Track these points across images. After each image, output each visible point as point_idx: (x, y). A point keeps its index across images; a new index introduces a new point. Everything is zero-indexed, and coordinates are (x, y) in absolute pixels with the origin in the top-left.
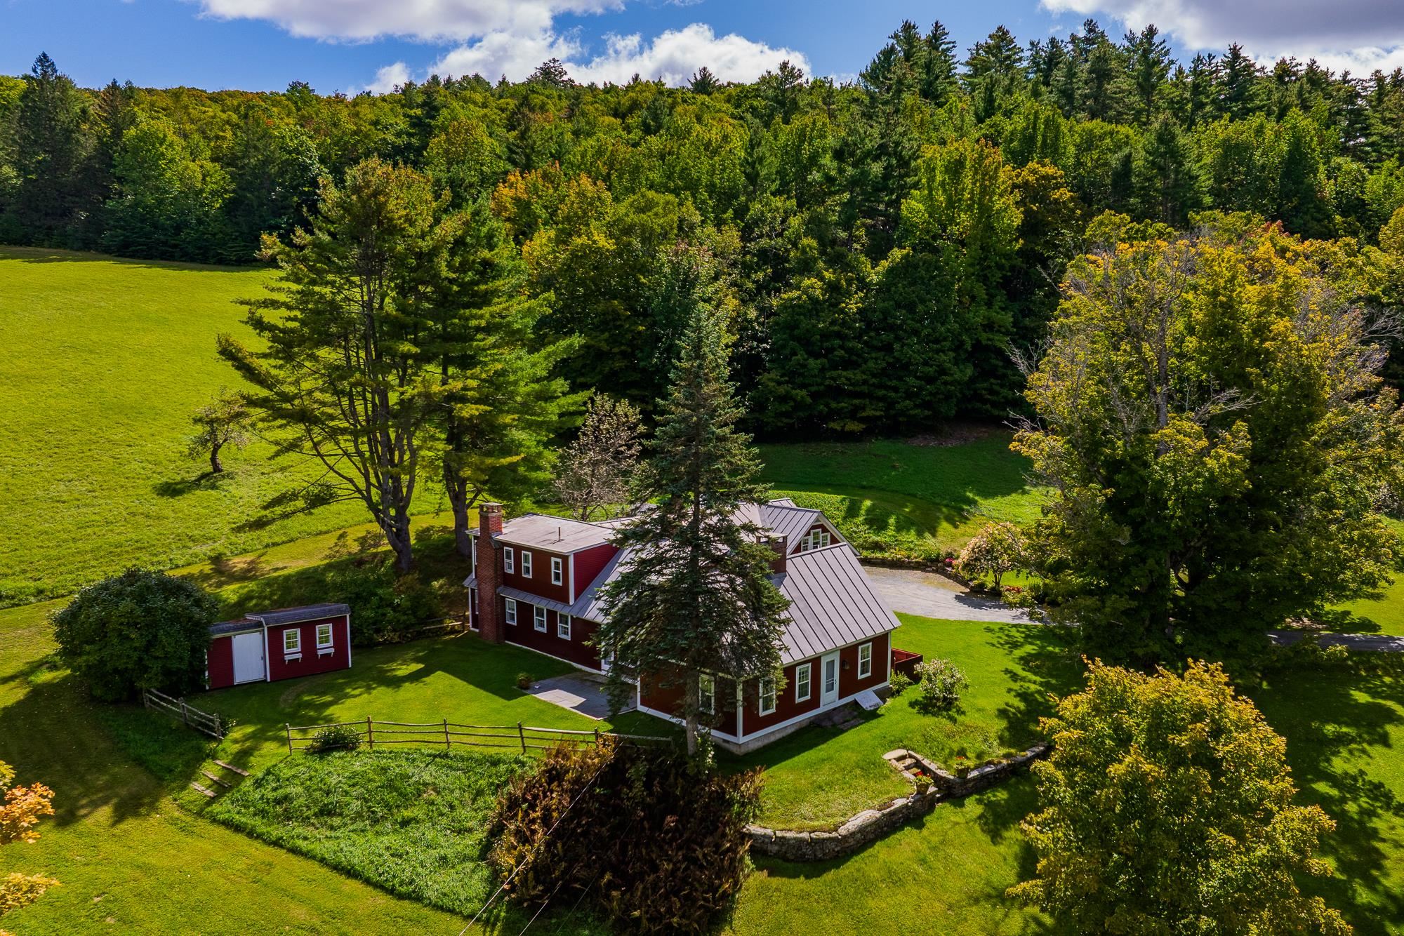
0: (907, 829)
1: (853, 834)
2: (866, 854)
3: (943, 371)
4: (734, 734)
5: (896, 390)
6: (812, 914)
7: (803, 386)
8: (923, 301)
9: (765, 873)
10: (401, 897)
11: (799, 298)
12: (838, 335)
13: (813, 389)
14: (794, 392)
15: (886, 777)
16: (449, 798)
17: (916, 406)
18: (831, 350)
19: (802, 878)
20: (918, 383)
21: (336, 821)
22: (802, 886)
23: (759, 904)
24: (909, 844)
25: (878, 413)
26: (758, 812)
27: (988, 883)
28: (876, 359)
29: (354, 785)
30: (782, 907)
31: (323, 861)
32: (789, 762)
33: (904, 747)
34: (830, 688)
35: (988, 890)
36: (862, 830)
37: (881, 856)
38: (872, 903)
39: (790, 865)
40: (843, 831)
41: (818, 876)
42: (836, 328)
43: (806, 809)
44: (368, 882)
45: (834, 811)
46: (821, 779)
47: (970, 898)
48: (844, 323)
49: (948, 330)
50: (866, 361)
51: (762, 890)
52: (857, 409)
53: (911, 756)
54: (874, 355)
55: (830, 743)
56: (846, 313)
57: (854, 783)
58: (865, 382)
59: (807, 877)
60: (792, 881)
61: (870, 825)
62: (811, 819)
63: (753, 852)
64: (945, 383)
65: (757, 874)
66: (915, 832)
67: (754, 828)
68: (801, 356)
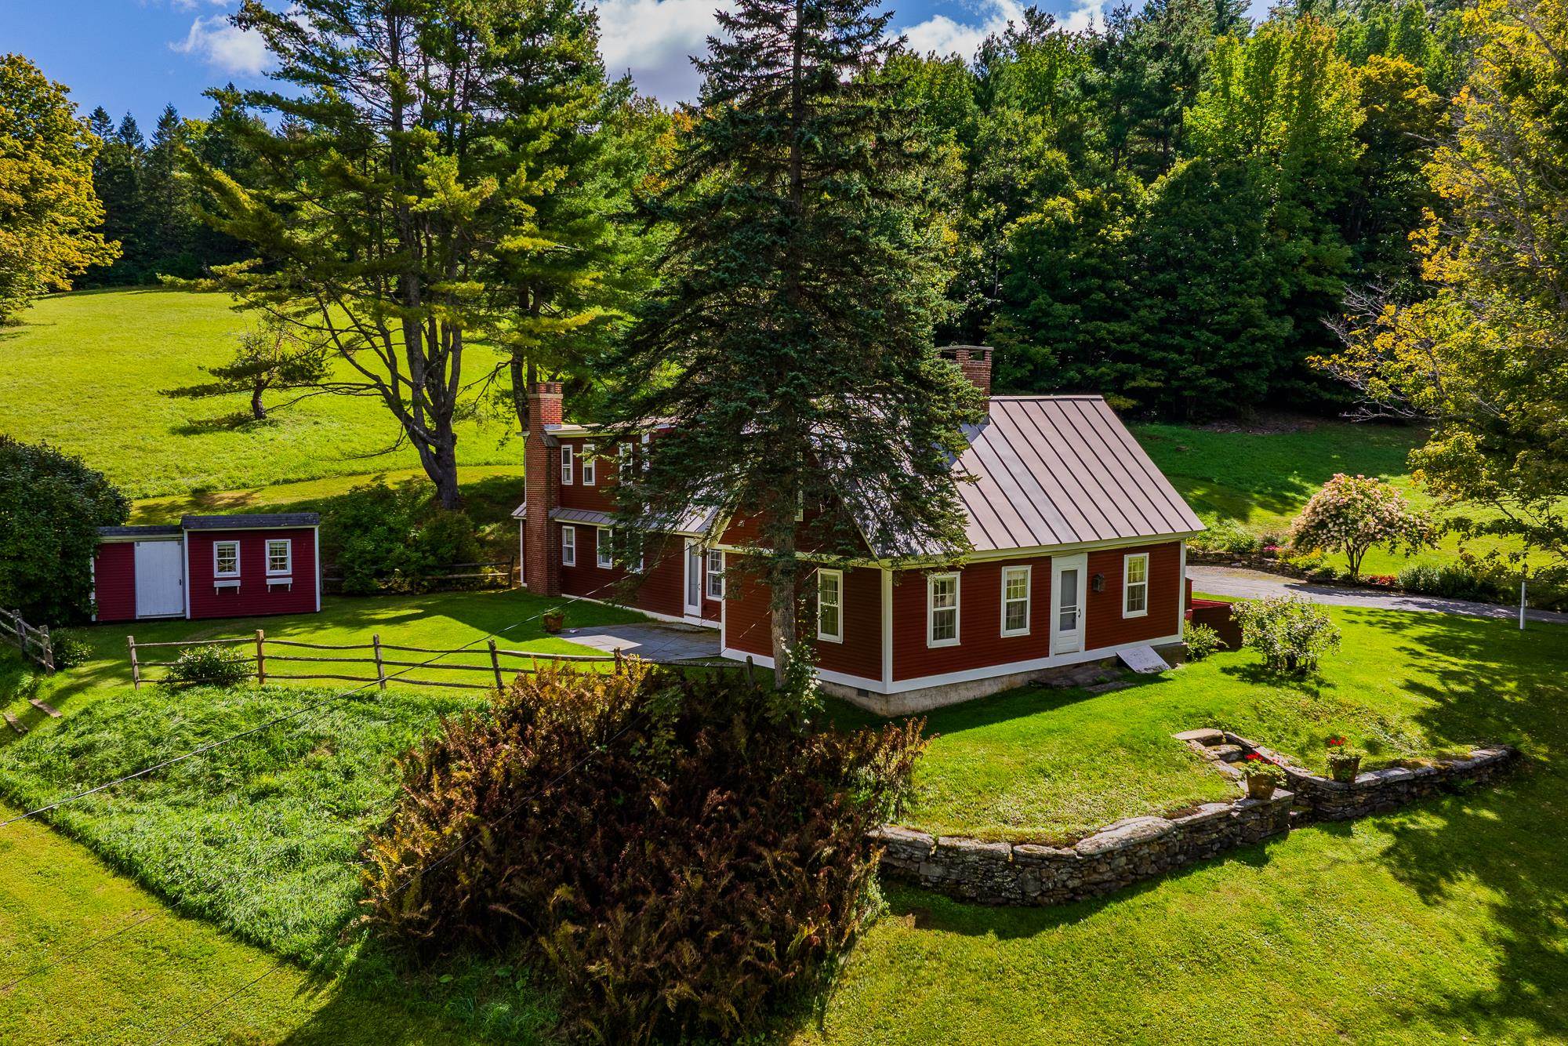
0: (1230, 865)
1: (1108, 855)
2: (1138, 900)
3: (1248, 321)
4: (877, 675)
5: (1180, 350)
6: (1008, 1014)
7: (1045, 342)
8: (1219, 224)
9: (911, 919)
10: (187, 912)
11: (1041, 222)
12: (1096, 272)
13: (1062, 346)
14: (1033, 350)
15: (1180, 767)
16: (349, 761)
17: (1210, 374)
18: (1086, 293)
19: (991, 936)
20: (1215, 339)
21: (155, 787)
22: (989, 953)
23: (889, 982)
24: (1236, 891)
25: (1154, 384)
26: (906, 804)
27: (1430, 984)
28: (1151, 307)
29: (203, 734)
30: (940, 991)
31: (94, 847)
32: (981, 731)
33: (1217, 725)
34: (1069, 623)
35: (1433, 998)
36: (1129, 849)
37: (1172, 908)
38: (1152, 1003)
39: (967, 909)
40: (1086, 846)
41: (1029, 935)
42: (1093, 261)
43: (1007, 804)
44: (144, 884)
45: (1067, 813)
46: (1044, 760)
47: (1391, 1010)
48: (1104, 255)
49: (1257, 264)
50: (1136, 310)
51: (899, 956)
52: (1124, 377)
53: (1230, 741)
54: (1148, 302)
55: (1066, 709)
56: (1106, 242)
57: (1112, 770)
58: (1134, 337)
59: (1002, 935)
60: (967, 939)
61: (1147, 842)
62: (1018, 823)
63: (888, 876)
64: (1254, 340)
65: (891, 920)
66: (1250, 871)
67: (896, 830)
68: (1042, 299)
